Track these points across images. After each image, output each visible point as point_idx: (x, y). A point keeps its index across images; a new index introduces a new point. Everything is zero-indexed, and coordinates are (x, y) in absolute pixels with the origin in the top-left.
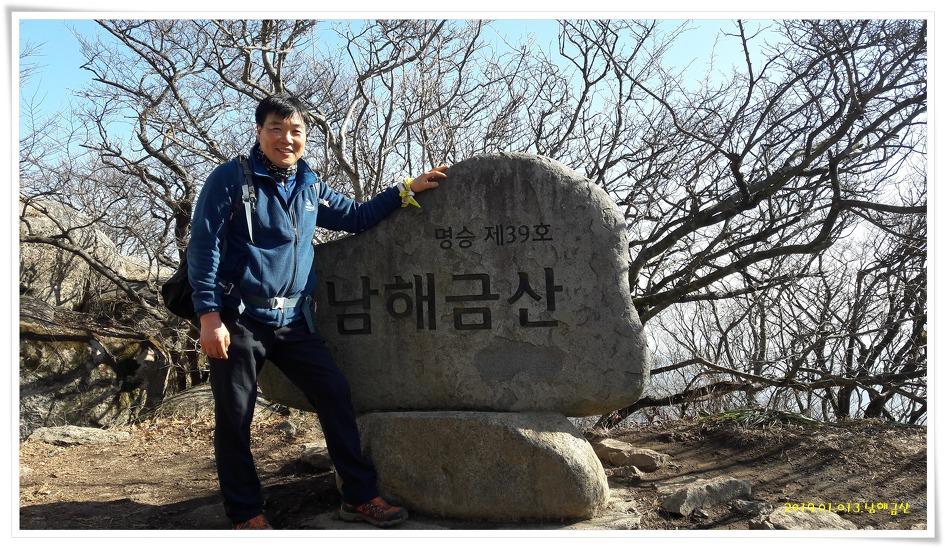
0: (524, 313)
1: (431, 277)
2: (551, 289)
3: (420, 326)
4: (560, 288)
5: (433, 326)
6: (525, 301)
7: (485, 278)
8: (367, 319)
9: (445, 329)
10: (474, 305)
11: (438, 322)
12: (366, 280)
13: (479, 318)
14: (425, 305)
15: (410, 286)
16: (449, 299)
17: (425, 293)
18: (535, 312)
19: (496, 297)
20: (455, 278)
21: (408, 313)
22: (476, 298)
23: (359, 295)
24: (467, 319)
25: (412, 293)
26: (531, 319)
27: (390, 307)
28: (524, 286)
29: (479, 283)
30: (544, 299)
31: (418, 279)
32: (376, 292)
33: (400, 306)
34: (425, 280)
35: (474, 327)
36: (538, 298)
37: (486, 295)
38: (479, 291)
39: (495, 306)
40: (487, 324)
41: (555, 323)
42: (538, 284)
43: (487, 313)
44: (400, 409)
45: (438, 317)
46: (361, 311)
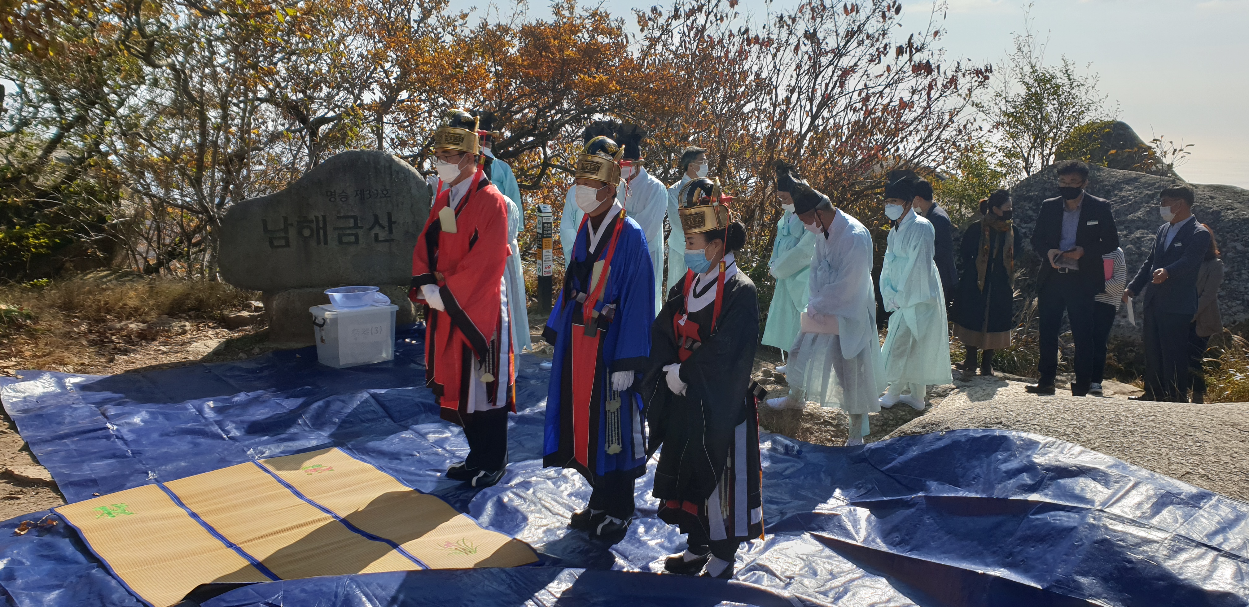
0: (376, 236)
1: (324, 217)
2: (391, 223)
3: (319, 243)
4: (395, 222)
5: (326, 243)
6: (377, 230)
7: (355, 218)
8: (287, 239)
9: (333, 244)
10: (349, 232)
11: (329, 241)
12: (286, 219)
13: (352, 239)
14: (322, 232)
15: (312, 221)
16: (335, 229)
17: (321, 225)
18: (382, 235)
19: (362, 227)
20: (338, 217)
21: (311, 235)
22: (350, 228)
23: (282, 226)
24: (345, 239)
25: (314, 226)
26: (380, 238)
27: (300, 233)
28: (377, 222)
29: (352, 220)
30: (387, 228)
31: (317, 218)
32: (292, 225)
33: (307, 232)
34: (321, 218)
35: (349, 243)
36: (384, 228)
37: (356, 226)
38: (352, 225)
39: (360, 232)
40: (357, 242)
41: (393, 240)
42: (384, 222)
43: (356, 236)
44: (307, 287)
45: (329, 238)
46: (283, 235)
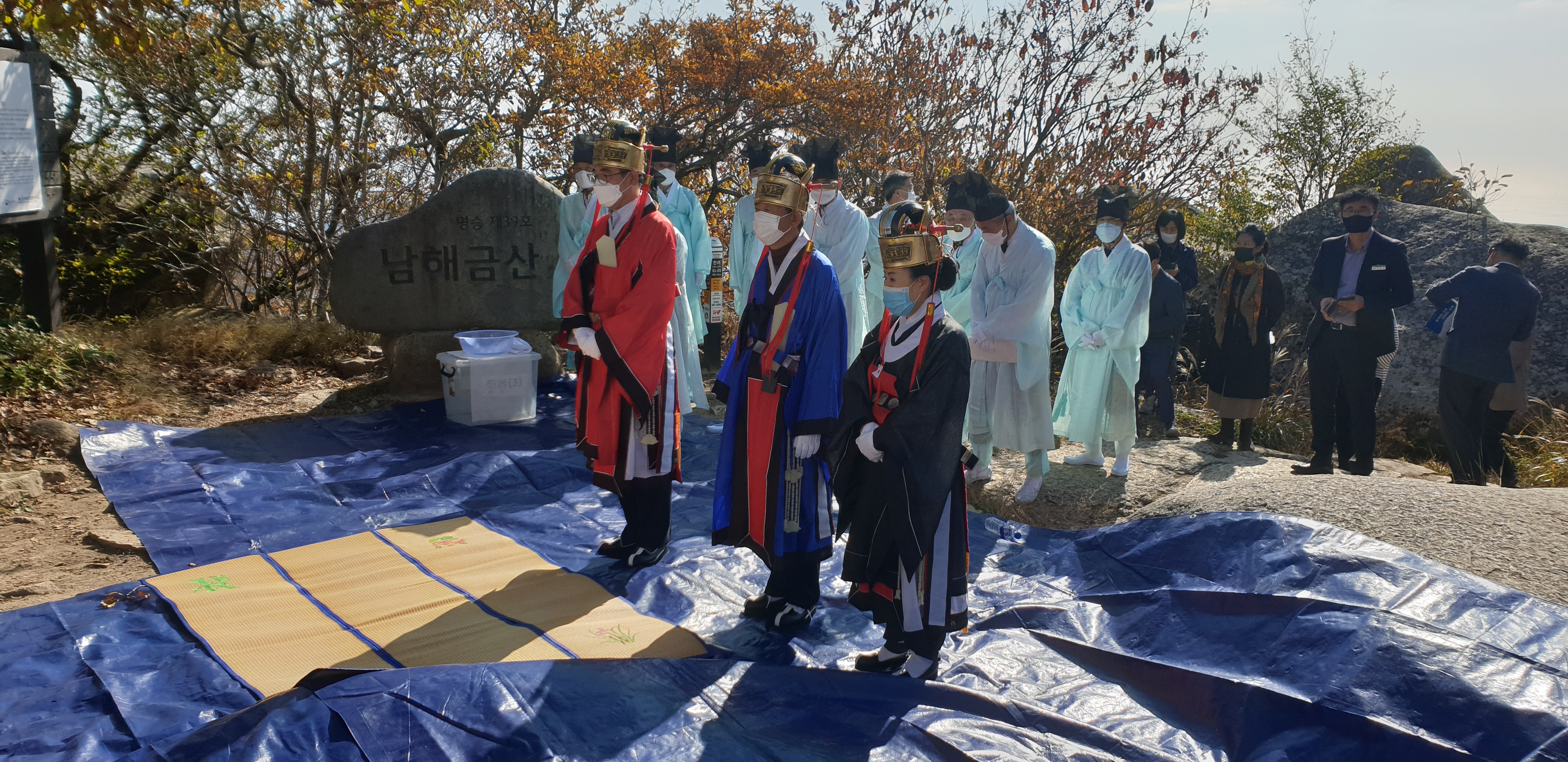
0: (515, 271)
1: (454, 248)
2: (532, 256)
3: (447, 277)
4: (537, 255)
5: (456, 278)
6: (516, 264)
7: (490, 249)
8: (410, 273)
9: (464, 279)
10: (483, 265)
11: (460, 277)
12: (409, 249)
13: (487, 274)
14: (451, 266)
15: (440, 253)
16: (467, 262)
17: (451, 257)
18: (522, 271)
19: (498, 261)
20: (472, 249)
21: (439, 269)
22: (484, 261)
23: (405, 258)
24: (479, 275)
25: (442, 257)
26: (520, 274)
27: (426, 266)
28: (516, 255)
29: (487, 252)
30: (528, 263)
31: (446, 248)
32: (416, 256)
33: (433, 266)
34: (450, 249)
35: (484, 279)
36: (524, 262)
37: (492, 259)
38: (487, 257)
39: (496, 267)
40: (492, 278)
41: (534, 276)
42: (525, 254)
43: (492, 271)
44: (433, 330)
45: (460, 274)
46: (406, 268)
